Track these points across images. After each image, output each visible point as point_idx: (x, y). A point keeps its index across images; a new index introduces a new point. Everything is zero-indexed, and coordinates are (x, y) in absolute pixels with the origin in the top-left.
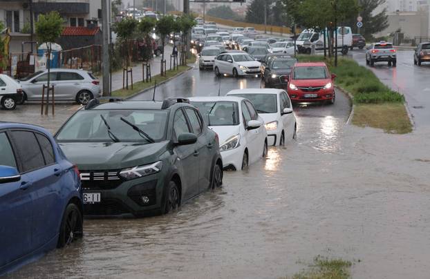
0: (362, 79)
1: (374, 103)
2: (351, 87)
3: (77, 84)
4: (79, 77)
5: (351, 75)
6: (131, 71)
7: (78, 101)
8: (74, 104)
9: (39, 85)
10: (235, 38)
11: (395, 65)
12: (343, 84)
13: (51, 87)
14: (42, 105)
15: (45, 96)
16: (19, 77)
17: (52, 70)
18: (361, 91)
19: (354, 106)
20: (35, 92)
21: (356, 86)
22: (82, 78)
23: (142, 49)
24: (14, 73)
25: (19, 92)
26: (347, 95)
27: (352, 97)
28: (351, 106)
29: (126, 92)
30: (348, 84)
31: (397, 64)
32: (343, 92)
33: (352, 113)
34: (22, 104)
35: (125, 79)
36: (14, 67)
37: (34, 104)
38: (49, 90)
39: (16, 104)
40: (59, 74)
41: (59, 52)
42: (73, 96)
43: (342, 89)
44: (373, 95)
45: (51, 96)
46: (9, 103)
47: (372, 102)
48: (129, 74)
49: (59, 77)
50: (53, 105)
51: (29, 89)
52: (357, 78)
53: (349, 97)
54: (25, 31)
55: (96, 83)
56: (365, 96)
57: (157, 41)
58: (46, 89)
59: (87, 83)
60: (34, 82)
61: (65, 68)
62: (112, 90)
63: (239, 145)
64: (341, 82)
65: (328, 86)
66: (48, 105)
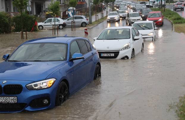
0: (174, 16)
1: (180, 23)
2: (171, 18)
3: (81, 20)
4: (82, 18)
5: (170, 14)
6: (98, 15)
7: (82, 26)
8: (81, 27)
9: (70, 21)
10: (129, 3)
11: (183, 10)
12: (168, 17)
13: (74, 21)
14: (71, 27)
15: (72, 24)
16: (63, 19)
17: (74, 16)
18: (175, 19)
19: (173, 25)
20: (69, 23)
21: (173, 18)
22: (83, 18)
23: (100, 8)
24: (62, 17)
25: (64, 23)
26: (170, 21)
27: (172, 22)
28: (172, 25)
29: (96, 22)
30: (169, 17)
31: (184, 10)
32: (168, 20)
33: (174, 27)
34: (65, 27)
35: (96, 18)
36: (62, 15)
37: (69, 27)
38: (73, 23)
39: (63, 27)
40: (76, 17)
41: (75, 10)
42: (80, 24)
43: (168, 19)
44: (179, 21)
45: (74, 24)
46: (61, 27)
47: (179, 23)
48: (97, 16)
49: (76, 18)
50: (75, 27)
51: (67, 22)
52: (172, 15)
53: (171, 22)
54: (63, 4)
55: (87, 20)
56: (177, 21)
57: (105, 5)
58: (73, 22)
59: (85, 20)
60: (68, 20)
61: (77, 15)
62: (92, 22)
63: (130, 47)
64: (167, 17)
65: (160, 20)
66: (73, 27)
